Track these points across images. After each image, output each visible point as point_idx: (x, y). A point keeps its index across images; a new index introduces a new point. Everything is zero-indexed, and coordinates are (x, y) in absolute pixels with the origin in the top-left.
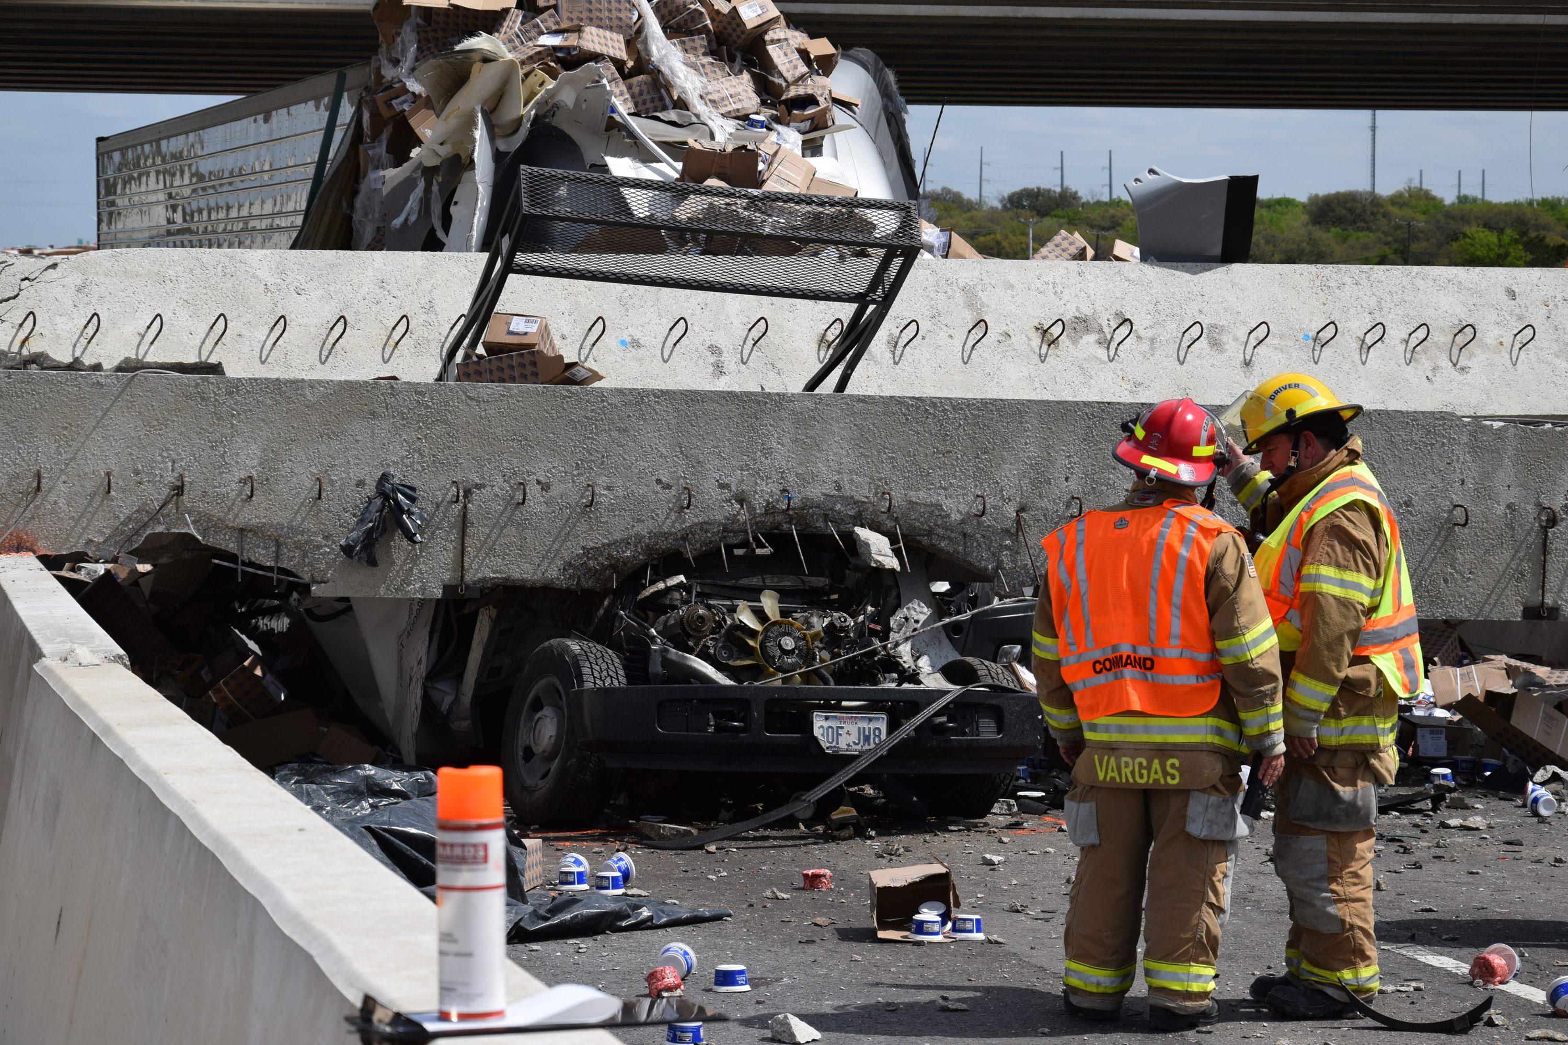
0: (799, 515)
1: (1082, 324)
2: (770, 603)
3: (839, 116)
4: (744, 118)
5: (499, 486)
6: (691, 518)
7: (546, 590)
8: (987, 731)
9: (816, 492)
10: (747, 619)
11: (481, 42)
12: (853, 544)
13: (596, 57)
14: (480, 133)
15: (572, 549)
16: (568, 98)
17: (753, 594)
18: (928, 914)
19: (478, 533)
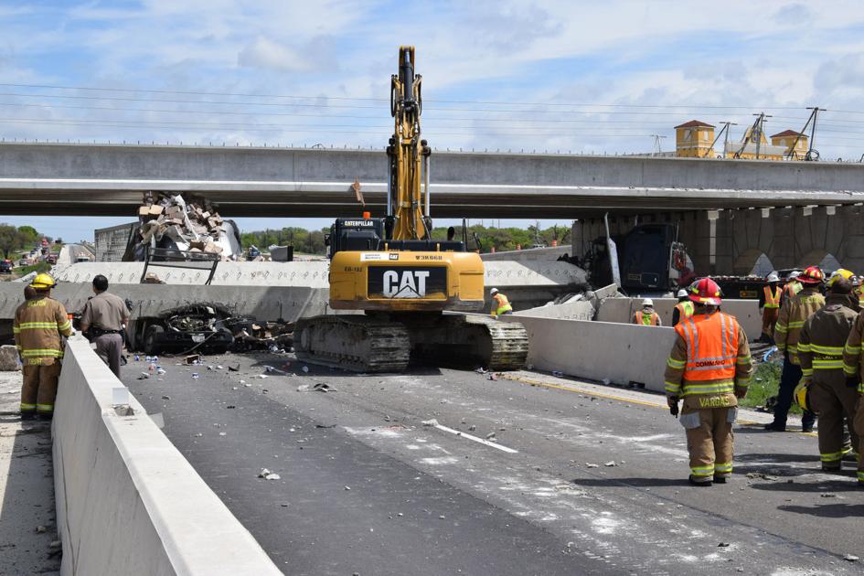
0: (198, 305)
1: (260, 273)
2: (188, 319)
3: (222, 233)
4: (203, 235)
5: (147, 301)
6: (180, 306)
7: (155, 318)
8: (222, 338)
9: (201, 301)
10: (184, 321)
11: (153, 222)
12: (207, 310)
13: (176, 224)
14: (153, 238)
15: (159, 312)
16: (169, 231)
17: (185, 318)
18: (195, 361)
19: (143, 309)
